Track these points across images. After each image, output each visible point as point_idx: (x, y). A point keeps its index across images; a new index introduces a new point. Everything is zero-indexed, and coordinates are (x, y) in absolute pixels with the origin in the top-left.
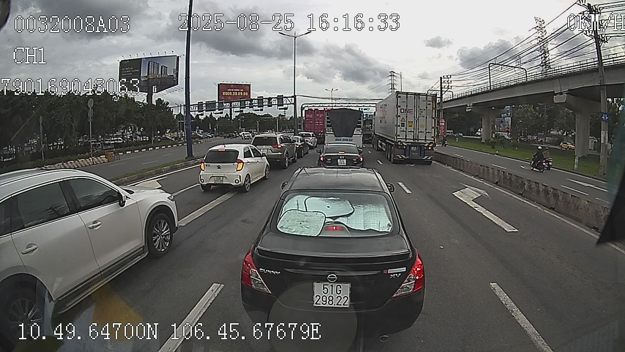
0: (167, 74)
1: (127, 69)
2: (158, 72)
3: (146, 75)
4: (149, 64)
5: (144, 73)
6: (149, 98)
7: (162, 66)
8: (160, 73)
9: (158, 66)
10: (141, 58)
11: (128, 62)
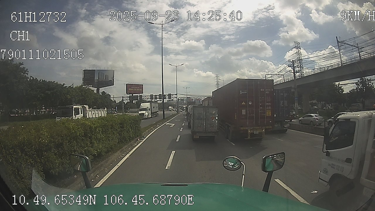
0: (108, 79)
1: (87, 75)
2: (104, 78)
3: (98, 79)
4: (99, 73)
5: (96, 78)
6: (98, 90)
7: (106, 75)
8: (105, 79)
9: (104, 75)
10: (95, 70)
11: (88, 71)
